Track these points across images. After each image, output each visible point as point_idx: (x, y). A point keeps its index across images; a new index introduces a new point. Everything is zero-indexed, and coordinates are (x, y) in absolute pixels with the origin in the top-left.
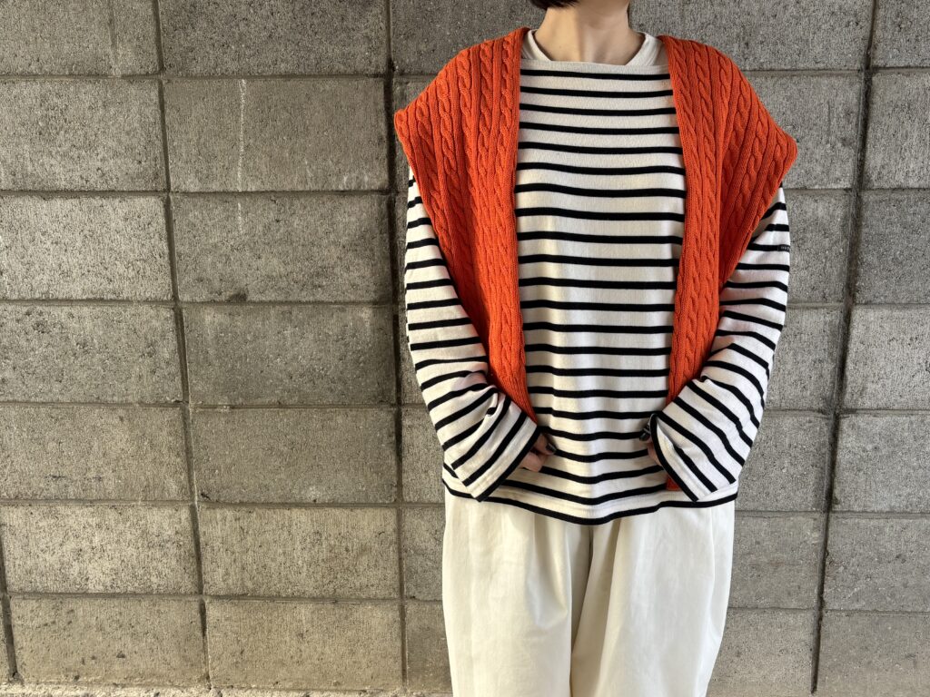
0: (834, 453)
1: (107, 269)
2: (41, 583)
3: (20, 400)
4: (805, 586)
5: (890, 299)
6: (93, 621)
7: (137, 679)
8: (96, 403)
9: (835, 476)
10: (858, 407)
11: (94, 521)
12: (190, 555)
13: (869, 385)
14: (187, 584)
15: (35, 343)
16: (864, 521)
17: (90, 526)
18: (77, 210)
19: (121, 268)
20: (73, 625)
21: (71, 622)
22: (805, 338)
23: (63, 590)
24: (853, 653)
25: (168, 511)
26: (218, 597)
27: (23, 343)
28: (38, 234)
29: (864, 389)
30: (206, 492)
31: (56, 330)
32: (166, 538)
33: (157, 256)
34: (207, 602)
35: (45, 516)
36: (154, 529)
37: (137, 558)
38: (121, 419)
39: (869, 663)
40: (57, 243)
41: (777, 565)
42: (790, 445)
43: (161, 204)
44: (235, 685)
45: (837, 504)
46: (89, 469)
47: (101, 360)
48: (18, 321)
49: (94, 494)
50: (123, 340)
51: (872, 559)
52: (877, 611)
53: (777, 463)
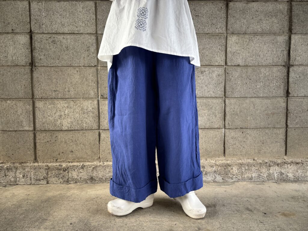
0: (288, 79)
1: (76, 23)
2: (47, 127)
3: (45, 65)
4: (282, 120)
5: (301, 32)
6: (64, 140)
7: (77, 160)
8: (70, 66)
9: (289, 85)
10: (294, 64)
11: (66, 105)
12: (97, 116)
13: (297, 58)
14: (95, 126)
15: (52, 47)
16: (297, 99)
17: (65, 107)
18: (68, 5)
19: (81, 24)
20: (57, 141)
21: (56, 140)
22: (279, 44)
23: (54, 129)
24: (296, 141)
25: (90, 101)
26: (105, 130)
27: (48, 47)
28: (55, 12)
29: (295, 59)
30: (103, 95)
31: (59, 43)
32: (89, 110)
33: (92, 20)
34: (101, 131)
35: (50, 104)
36: (85, 108)
37: (79, 117)
38: (77, 71)
39: (301, 144)
40: (61, 15)
41: (273, 114)
42: (276, 76)
43: (94, 3)
44: (109, 160)
45: (290, 94)
46: (66, 88)
47: (72, 52)
48: (47, 40)
49: (67, 96)
50: (80, 46)
51: (300, 111)
52: (302, 128)
53: (272, 82)
